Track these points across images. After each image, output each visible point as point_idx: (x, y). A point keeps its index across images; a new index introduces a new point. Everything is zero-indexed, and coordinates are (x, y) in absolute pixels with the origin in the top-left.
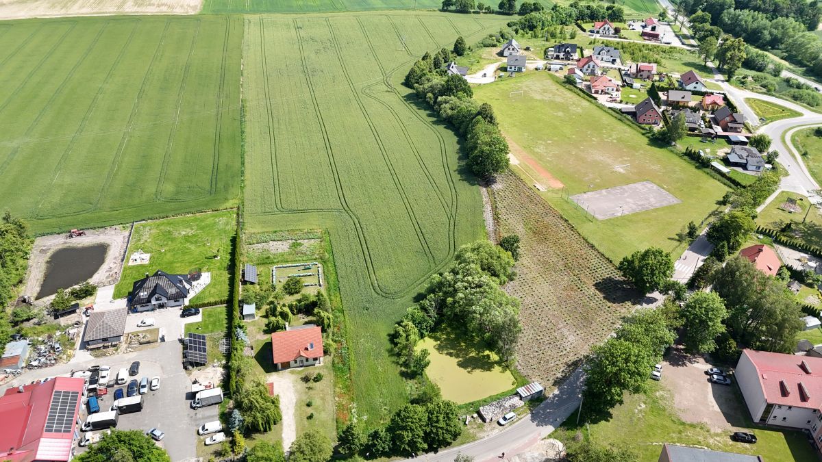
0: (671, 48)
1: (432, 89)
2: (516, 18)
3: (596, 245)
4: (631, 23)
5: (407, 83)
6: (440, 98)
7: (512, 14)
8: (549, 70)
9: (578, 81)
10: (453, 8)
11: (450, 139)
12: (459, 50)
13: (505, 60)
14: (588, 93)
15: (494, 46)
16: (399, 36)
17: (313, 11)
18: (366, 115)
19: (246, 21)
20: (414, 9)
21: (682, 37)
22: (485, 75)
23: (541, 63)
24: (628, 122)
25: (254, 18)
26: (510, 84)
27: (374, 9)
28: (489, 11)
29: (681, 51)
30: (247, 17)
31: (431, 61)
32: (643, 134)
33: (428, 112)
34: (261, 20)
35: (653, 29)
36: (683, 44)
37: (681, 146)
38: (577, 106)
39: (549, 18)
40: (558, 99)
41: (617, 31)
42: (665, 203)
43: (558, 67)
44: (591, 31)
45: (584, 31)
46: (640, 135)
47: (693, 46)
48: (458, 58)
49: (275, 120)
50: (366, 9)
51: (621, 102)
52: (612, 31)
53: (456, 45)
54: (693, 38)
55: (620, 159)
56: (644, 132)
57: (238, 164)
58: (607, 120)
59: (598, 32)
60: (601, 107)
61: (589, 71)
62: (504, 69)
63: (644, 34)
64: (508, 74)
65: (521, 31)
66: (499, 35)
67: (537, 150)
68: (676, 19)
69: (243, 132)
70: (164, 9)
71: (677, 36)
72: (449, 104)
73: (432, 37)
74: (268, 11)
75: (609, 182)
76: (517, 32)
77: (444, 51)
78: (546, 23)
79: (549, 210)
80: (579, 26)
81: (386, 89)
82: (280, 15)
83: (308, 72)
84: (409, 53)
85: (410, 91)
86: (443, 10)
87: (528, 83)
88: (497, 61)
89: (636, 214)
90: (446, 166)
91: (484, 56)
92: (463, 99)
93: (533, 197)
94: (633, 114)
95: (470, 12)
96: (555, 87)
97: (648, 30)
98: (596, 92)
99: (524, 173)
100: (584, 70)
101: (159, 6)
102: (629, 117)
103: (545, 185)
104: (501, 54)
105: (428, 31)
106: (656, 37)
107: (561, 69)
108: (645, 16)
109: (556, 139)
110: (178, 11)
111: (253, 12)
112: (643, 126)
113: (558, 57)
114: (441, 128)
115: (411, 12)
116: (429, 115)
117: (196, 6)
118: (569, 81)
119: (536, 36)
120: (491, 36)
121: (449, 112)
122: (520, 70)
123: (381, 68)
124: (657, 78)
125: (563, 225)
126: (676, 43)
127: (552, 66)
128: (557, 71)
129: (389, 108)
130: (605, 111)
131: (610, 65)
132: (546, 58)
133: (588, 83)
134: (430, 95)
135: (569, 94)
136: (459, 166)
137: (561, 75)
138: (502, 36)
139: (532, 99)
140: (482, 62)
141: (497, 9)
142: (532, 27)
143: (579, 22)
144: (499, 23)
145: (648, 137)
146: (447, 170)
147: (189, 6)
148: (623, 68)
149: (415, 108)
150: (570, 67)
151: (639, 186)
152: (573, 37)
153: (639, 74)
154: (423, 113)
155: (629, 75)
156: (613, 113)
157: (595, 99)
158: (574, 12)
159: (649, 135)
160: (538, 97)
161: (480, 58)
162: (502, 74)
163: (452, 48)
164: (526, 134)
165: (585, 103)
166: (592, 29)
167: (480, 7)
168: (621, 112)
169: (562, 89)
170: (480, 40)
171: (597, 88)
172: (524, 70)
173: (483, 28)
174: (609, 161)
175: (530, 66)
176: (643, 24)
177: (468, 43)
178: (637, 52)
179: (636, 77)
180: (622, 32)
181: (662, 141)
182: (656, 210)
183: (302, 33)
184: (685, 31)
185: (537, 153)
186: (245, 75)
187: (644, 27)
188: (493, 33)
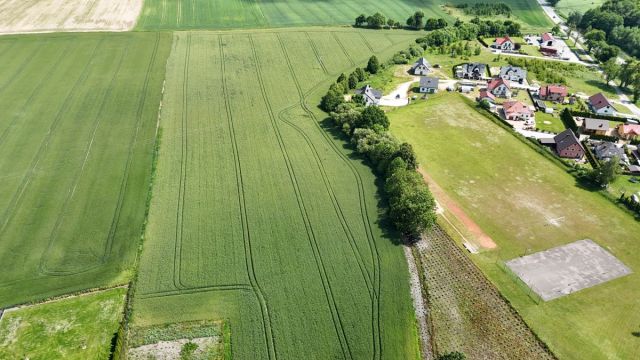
0: (571, 65)
1: (348, 119)
2: (423, 34)
4: (528, 37)
5: (323, 106)
6: (356, 131)
7: (419, 29)
8: (461, 91)
9: (492, 105)
10: (365, 24)
11: (368, 177)
12: (372, 68)
13: (417, 79)
14: (501, 119)
15: (405, 63)
16: (317, 54)
17: (238, 27)
18: (282, 146)
19: (175, 38)
20: (330, 25)
21: (578, 52)
22: (398, 96)
23: (451, 83)
24: (550, 157)
25: (182, 34)
26: (422, 108)
27: (293, 25)
28: (398, 26)
29: (580, 68)
30: (176, 33)
31: (345, 82)
32: (569, 172)
33: (344, 143)
34: (189, 36)
35: (550, 44)
36: (581, 60)
37: (613, 190)
38: (495, 134)
39: (454, 35)
40: (474, 126)
41: (517, 47)
42: (615, 274)
43: (469, 88)
44: (493, 47)
45: (487, 46)
46: (565, 173)
47: (589, 62)
48: (372, 76)
49: (190, 154)
50: (286, 26)
51: (537, 130)
52: (513, 47)
53: (369, 63)
54: (588, 53)
55: (551, 207)
56: (569, 169)
57: (141, 215)
58: (527, 153)
59: (499, 48)
60: (518, 136)
61: (500, 92)
62: (416, 90)
63: (542, 50)
64: (422, 95)
65: (429, 47)
66: (408, 51)
67: (461, 193)
68: (569, 34)
69: (154, 169)
70: (101, 25)
71: (573, 51)
72: (366, 137)
73: (346, 54)
74: (197, 28)
75: (543, 242)
76: (425, 48)
77: (358, 70)
78: (452, 39)
79: (485, 285)
80: (481, 41)
81: (303, 112)
82: (207, 32)
83: (228, 94)
84: (325, 71)
85: (325, 116)
86: (356, 26)
87: (441, 106)
88: (408, 80)
89: (586, 292)
90: (364, 214)
91: (396, 74)
92: (381, 132)
94: (553, 146)
95: (380, 28)
96: (468, 111)
97: (545, 45)
98: (511, 118)
99: (451, 227)
100: (495, 92)
101: (97, 22)
102: (549, 149)
104: (412, 72)
105: (343, 48)
106: (553, 52)
107: (472, 90)
108: (539, 29)
109: (478, 177)
110: (114, 28)
111: (183, 28)
112: (566, 160)
113: (466, 77)
114: (358, 163)
115: (326, 28)
116: (345, 147)
117: (131, 22)
118: (481, 106)
119: (442, 53)
120: (401, 53)
121: (368, 147)
122: (432, 92)
123: (299, 88)
124: (567, 100)
125: (504, 310)
126: (574, 59)
127: (463, 88)
128: (468, 93)
129: (305, 136)
130: (524, 142)
131: (517, 85)
132: (455, 76)
133: (501, 107)
134: (346, 125)
135: (484, 121)
136: (380, 216)
137: (473, 96)
138: (412, 53)
140: (396, 81)
141: (405, 24)
142: (439, 43)
143: (481, 37)
144: (408, 39)
145: (574, 176)
146: (367, 222)
147: (124, 22)
148: (531, 88)
149: (330, 136)
150: (480, 87)
151: (578, 246)
152: (477, 53)
153: (548, 96)
154: (340, 143)
155: (538, 97)
156: (532, 144)
157: (511, 126)
158: (477, 28)
159: (574, 173)
160: (453, 123)
161: (393, 76)
162: (416, 96)
163: (366, 65)
164: (446, 171)
165: (501, 131)
166: (494, 44)
167: (390, 23)
168: (539, 143)
169: (476, 114)
170: (391, 57)
171: (512, 114)
172: (436, 91)
173: (394, 44)
174: (539, 209)
175: (442, 87)
176: (539, 38)
177: (381, 60)
178: (540, 69)
179: (546, 99)
180: (523, 48)
181: (591, 182)
182: (607, 284)
183: (225, 51)
184: (579, 46)
185: (461, 197)
186: (165, 98)
187: (541, 42)
188: (404, 50)
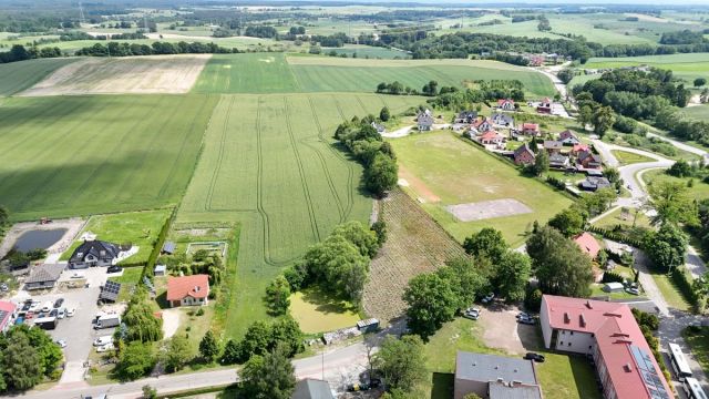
0: (559, 118)
1: (350, 136)
3: (455, 237)
4: (531, 102)
5: (336, 137)
6: (355, 142)
8: (452, 129)
9: (473, 135)
10: (385, 91)
11: (358, 170)
12: (384, 117)
13: (418, 123)
14: (480, 145)
15: (413, 115)
19: (222, 98)
20: (355, 92)
21: (569, 112)
22: (400, 133)
23: (447, 125)
24: (507, 162)
25: (228, 96)
26: (418, 138)
28: (415, 93)
29: (567, 120)
30: (223, 95)
31: (358, 122)
32: (517, 169)
33: (346, 153)
34: (233, 97)
35: (548, 105)
36: (570, 116)
37: (544, 176)
38: (468, 151)
40: (454, 147)
41: (517, 107)
42: (521, 212)
43: (460, 127)
44: (495, 107)
45: (490, 106)
46: (514, 169)
48: (382, 122)
49: (224, 157)
51: (505, 149)
52: (513, 107)
53: (382, 114)
54: (579, 112)
55: (493, 184)
56: (517, 167)
58: (489, 159)
59: (500, 107)
60: (487, 152)
61: (484, 129)
62: (416, 129)
63: (539, 109)
64: (418, 131)
65: (437, 106)
66: (418, 108)
67: (426, 178)
68: (567, 99)
70: (162, 90)
71: (566, 110)
72: (360, 146)
73: (364, 108)
75: (479, 198)
76: (434, 106)
77: (371, 116)
78: (458, 101)
79: (423, 214)
80: (486, 103)
81: (319, 140)
82: (249, 95)
83: (260, 129)
84: (344, 119)
85: (336, 141)
86: (378, 92)
87: (432, 137)
88: (412, 124)
89: (495, 219)
90: (349, 186)
91: (403, 121)
92: (372, 142)
93: (414, 206)
94: (512, 156)
95: (398, 94)
96: (453, 139)
97: (544, 106)
98: (486, 142)
99: (411, 192)
100: (480, 129)
102: (508, 158)
103: (426, 200)
104: (416, 120)
106: (548, 111)
107: (462, 128)
108: (544, 98)
109: (444, 171)
112: (518, 163)
113: (462, 122)
114: (354, 163)
115: (352, 94)
116: (346, 155)
117: (186, 89)
118: (466, 136)
119: (449, 109)
120: (412, 109)
121: (361, 151)
122: (428, 129)
123: (319, 127)
124: (539, 135)
125: (432, 224)
126: (564, 115)
127: (455, 127)
128: (458, 130)
129: (317, 151)
130: (489, 154)
131: (503, 126)
132: (453, 122)
133: (481, 137)
134: (348, 141)
135: (462, 144)
137: (461, 132)
138: (421, 108)
139: (433, 147)
140: (401, 125)
141: (421, 92)
142: (446, 103)
143: (487, 101)
144: (420, 101)
146: (350, 188)
147: (181, 89)
148: (513, 128)
149: (337, 151)
151: (503, 201)
152: (478, 110)
153: (524, 132)
154: (343, 154)
155: (516, 133)
156: (496, 156)
157: (483, 146)
158: (484, 94)
159: (521, 169)
160: (437, 145)
161: (400, 122)
162: (413, 131)
163: (378, 115)
165: (475, 149)
166: (497, 105)
167: (408, 90)
168: (503, 155)
169: (458, 140)
170: (403, 111)
171: (487, 140)
172: (431, 129)
173: (408, 104)
174: (483, 185)
175: (438, 127)
176: (541, 103)
177: (393, 113)
179: (522, 134)
180: (521, 108)
181: (531, 172)
182: (513, 216)
183: (263, 105)
184: (574, 108)
186: (209, 129)
187: (540, 105)
188: (414, 107)
